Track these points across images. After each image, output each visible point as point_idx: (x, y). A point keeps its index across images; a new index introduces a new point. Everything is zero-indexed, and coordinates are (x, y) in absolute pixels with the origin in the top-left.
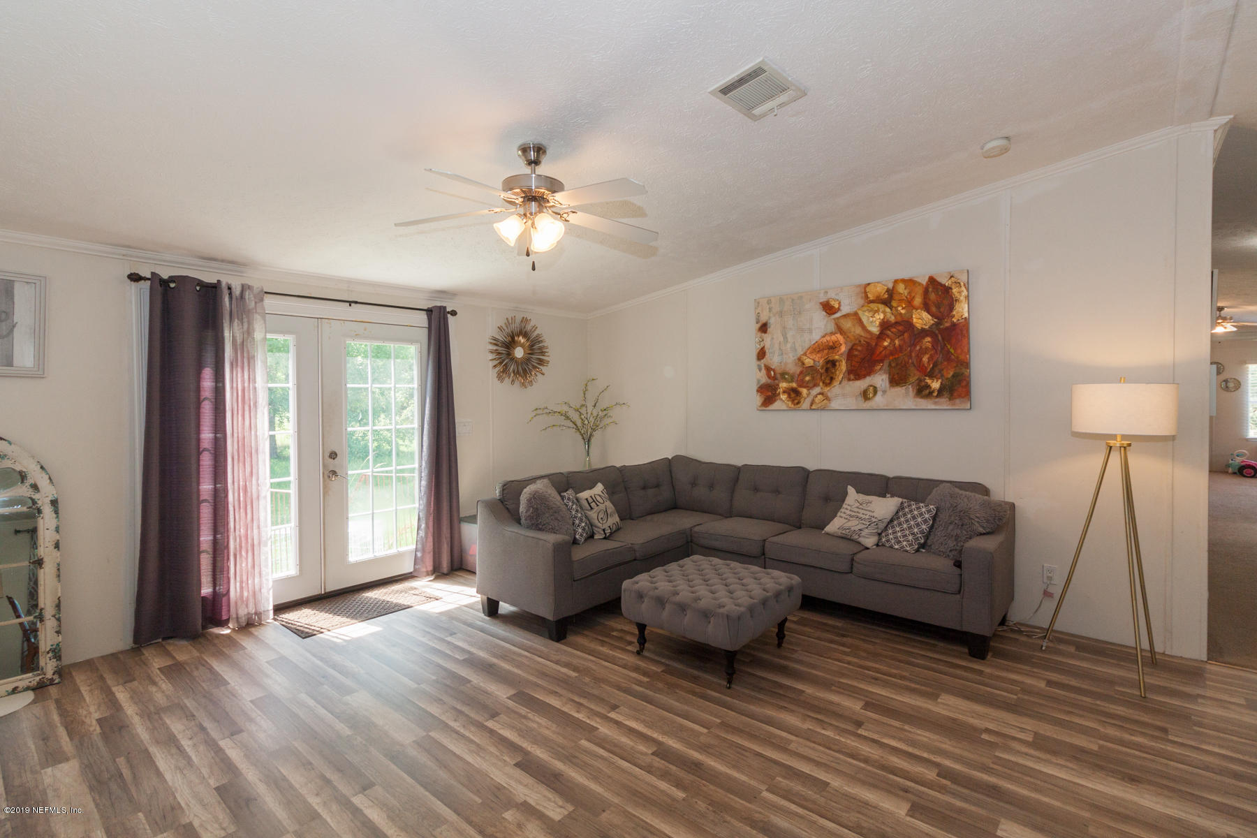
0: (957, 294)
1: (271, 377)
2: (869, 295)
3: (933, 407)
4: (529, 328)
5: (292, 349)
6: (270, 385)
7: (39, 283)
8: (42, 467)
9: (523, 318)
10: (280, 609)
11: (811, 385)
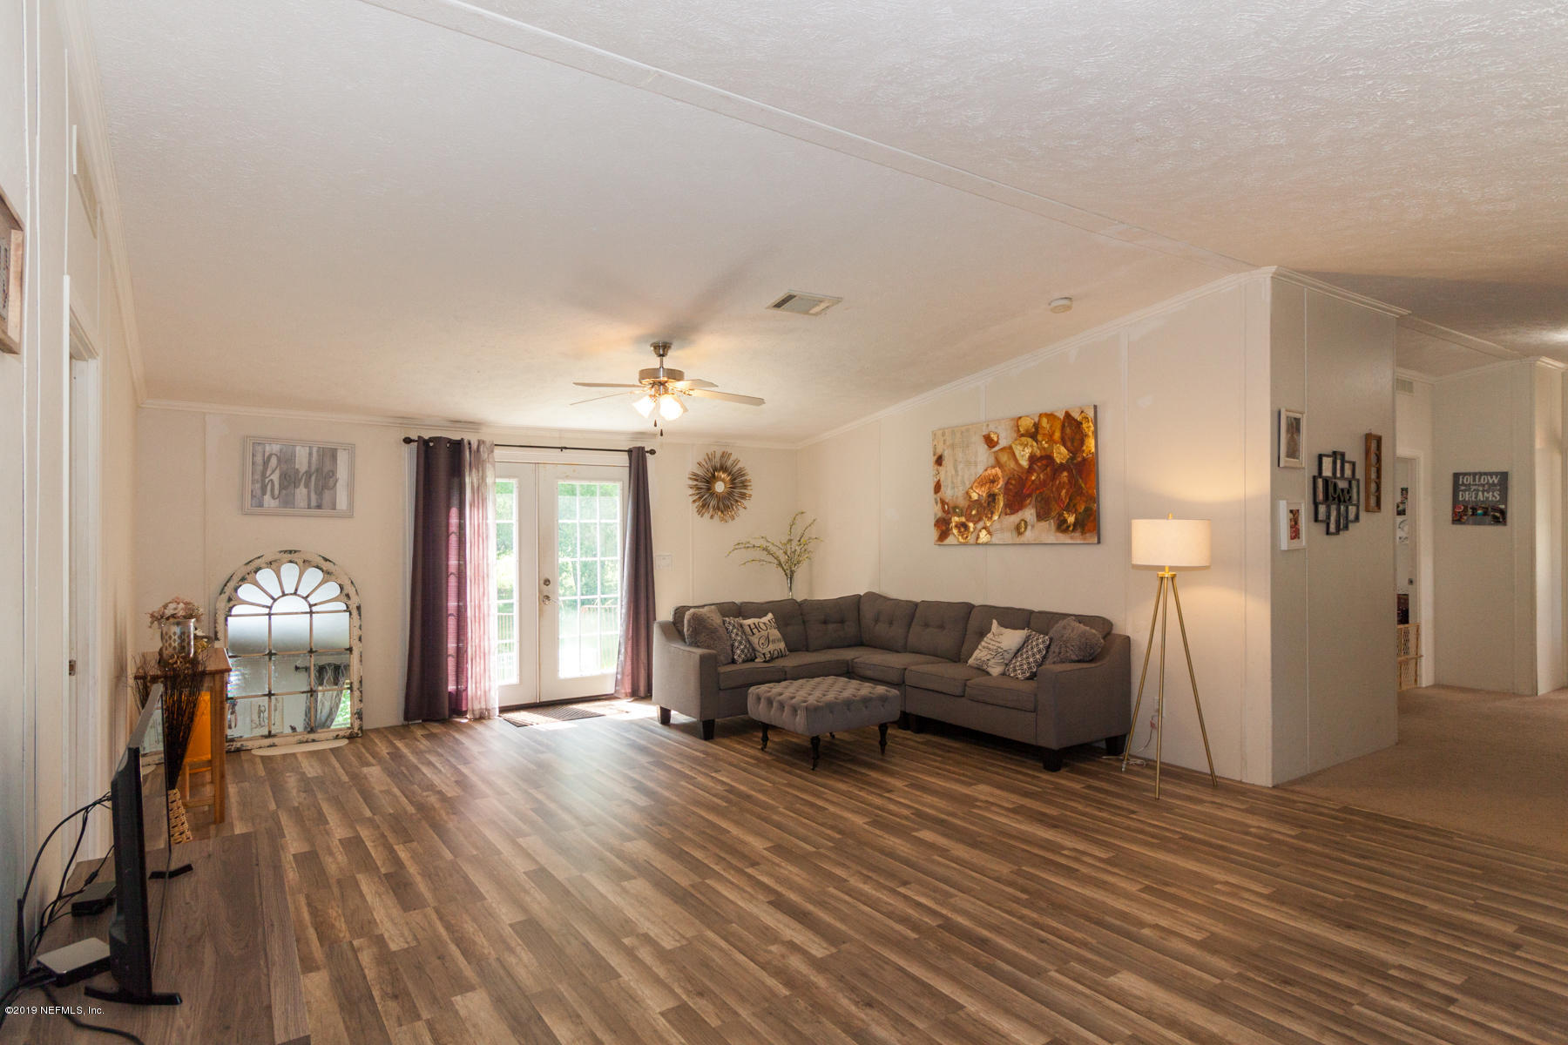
0: (1087, 430)
1: (498, 515)
2: (1021, 429)
3: (1070, 542)
4: (729, 463)
5: (515, 490)
6: (498, 522)
7: (351, 449)
8: (352, 582)
9: (723, 453)
10: (504, 710)
11: (976, 519)
